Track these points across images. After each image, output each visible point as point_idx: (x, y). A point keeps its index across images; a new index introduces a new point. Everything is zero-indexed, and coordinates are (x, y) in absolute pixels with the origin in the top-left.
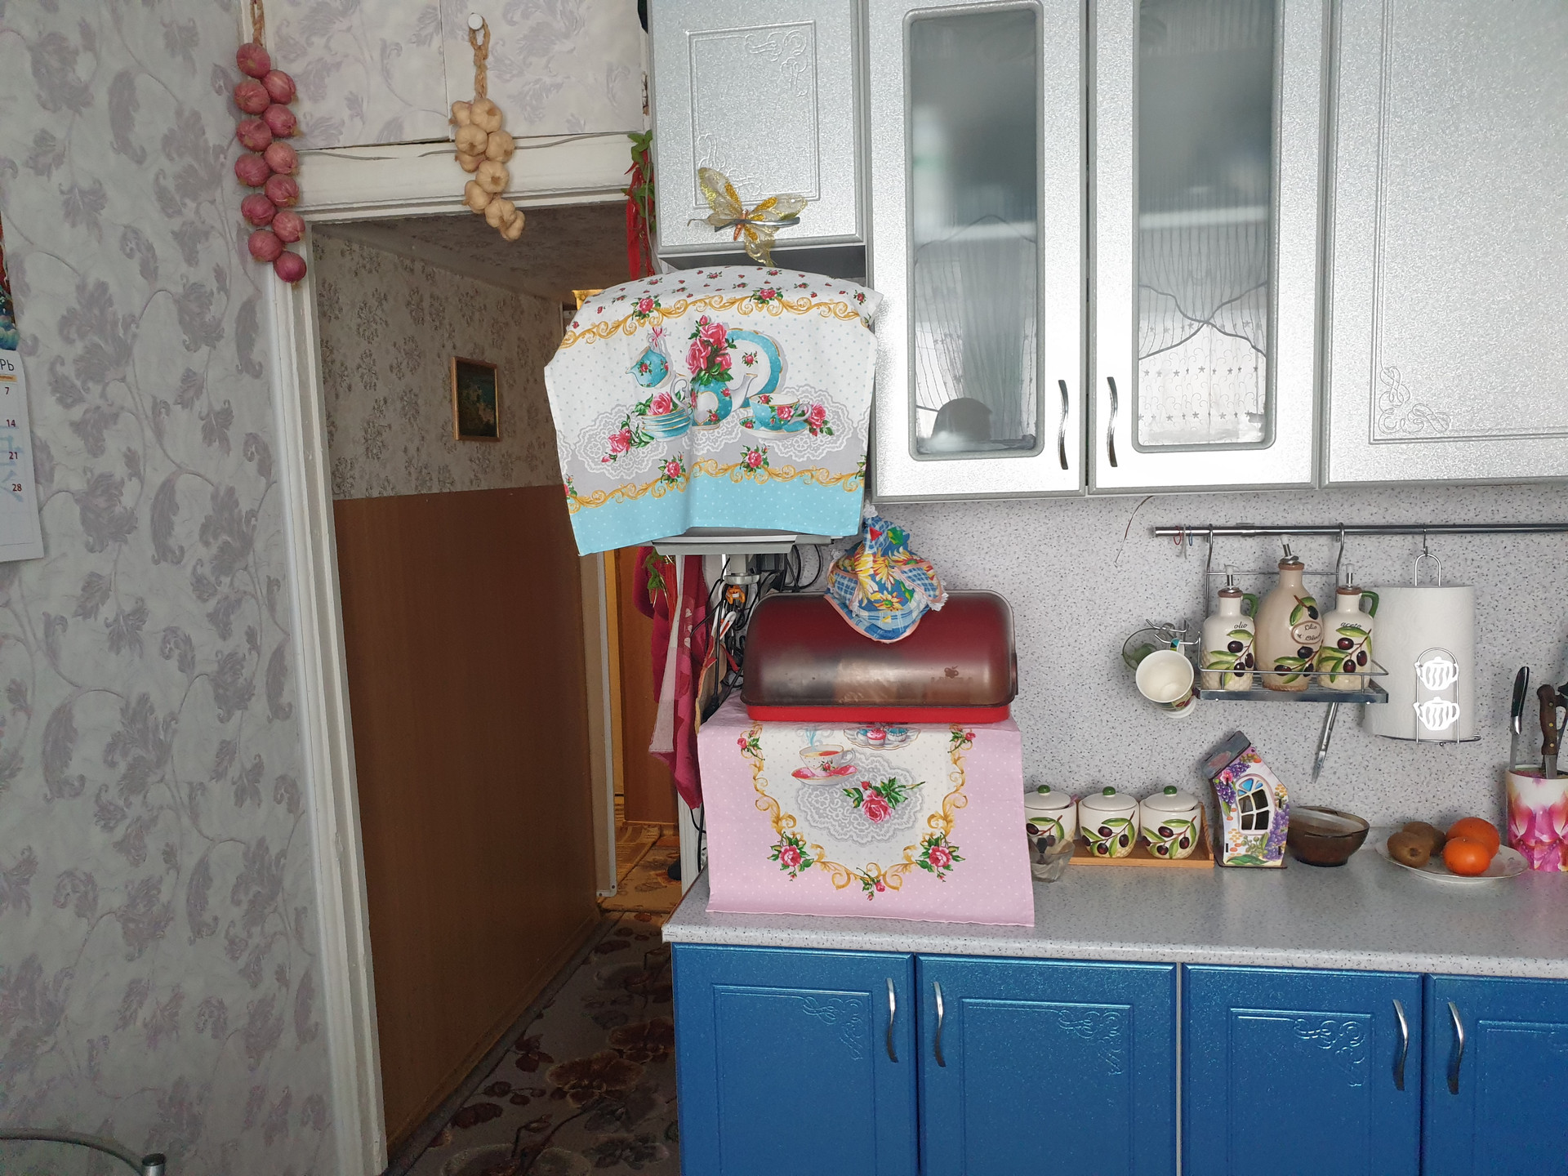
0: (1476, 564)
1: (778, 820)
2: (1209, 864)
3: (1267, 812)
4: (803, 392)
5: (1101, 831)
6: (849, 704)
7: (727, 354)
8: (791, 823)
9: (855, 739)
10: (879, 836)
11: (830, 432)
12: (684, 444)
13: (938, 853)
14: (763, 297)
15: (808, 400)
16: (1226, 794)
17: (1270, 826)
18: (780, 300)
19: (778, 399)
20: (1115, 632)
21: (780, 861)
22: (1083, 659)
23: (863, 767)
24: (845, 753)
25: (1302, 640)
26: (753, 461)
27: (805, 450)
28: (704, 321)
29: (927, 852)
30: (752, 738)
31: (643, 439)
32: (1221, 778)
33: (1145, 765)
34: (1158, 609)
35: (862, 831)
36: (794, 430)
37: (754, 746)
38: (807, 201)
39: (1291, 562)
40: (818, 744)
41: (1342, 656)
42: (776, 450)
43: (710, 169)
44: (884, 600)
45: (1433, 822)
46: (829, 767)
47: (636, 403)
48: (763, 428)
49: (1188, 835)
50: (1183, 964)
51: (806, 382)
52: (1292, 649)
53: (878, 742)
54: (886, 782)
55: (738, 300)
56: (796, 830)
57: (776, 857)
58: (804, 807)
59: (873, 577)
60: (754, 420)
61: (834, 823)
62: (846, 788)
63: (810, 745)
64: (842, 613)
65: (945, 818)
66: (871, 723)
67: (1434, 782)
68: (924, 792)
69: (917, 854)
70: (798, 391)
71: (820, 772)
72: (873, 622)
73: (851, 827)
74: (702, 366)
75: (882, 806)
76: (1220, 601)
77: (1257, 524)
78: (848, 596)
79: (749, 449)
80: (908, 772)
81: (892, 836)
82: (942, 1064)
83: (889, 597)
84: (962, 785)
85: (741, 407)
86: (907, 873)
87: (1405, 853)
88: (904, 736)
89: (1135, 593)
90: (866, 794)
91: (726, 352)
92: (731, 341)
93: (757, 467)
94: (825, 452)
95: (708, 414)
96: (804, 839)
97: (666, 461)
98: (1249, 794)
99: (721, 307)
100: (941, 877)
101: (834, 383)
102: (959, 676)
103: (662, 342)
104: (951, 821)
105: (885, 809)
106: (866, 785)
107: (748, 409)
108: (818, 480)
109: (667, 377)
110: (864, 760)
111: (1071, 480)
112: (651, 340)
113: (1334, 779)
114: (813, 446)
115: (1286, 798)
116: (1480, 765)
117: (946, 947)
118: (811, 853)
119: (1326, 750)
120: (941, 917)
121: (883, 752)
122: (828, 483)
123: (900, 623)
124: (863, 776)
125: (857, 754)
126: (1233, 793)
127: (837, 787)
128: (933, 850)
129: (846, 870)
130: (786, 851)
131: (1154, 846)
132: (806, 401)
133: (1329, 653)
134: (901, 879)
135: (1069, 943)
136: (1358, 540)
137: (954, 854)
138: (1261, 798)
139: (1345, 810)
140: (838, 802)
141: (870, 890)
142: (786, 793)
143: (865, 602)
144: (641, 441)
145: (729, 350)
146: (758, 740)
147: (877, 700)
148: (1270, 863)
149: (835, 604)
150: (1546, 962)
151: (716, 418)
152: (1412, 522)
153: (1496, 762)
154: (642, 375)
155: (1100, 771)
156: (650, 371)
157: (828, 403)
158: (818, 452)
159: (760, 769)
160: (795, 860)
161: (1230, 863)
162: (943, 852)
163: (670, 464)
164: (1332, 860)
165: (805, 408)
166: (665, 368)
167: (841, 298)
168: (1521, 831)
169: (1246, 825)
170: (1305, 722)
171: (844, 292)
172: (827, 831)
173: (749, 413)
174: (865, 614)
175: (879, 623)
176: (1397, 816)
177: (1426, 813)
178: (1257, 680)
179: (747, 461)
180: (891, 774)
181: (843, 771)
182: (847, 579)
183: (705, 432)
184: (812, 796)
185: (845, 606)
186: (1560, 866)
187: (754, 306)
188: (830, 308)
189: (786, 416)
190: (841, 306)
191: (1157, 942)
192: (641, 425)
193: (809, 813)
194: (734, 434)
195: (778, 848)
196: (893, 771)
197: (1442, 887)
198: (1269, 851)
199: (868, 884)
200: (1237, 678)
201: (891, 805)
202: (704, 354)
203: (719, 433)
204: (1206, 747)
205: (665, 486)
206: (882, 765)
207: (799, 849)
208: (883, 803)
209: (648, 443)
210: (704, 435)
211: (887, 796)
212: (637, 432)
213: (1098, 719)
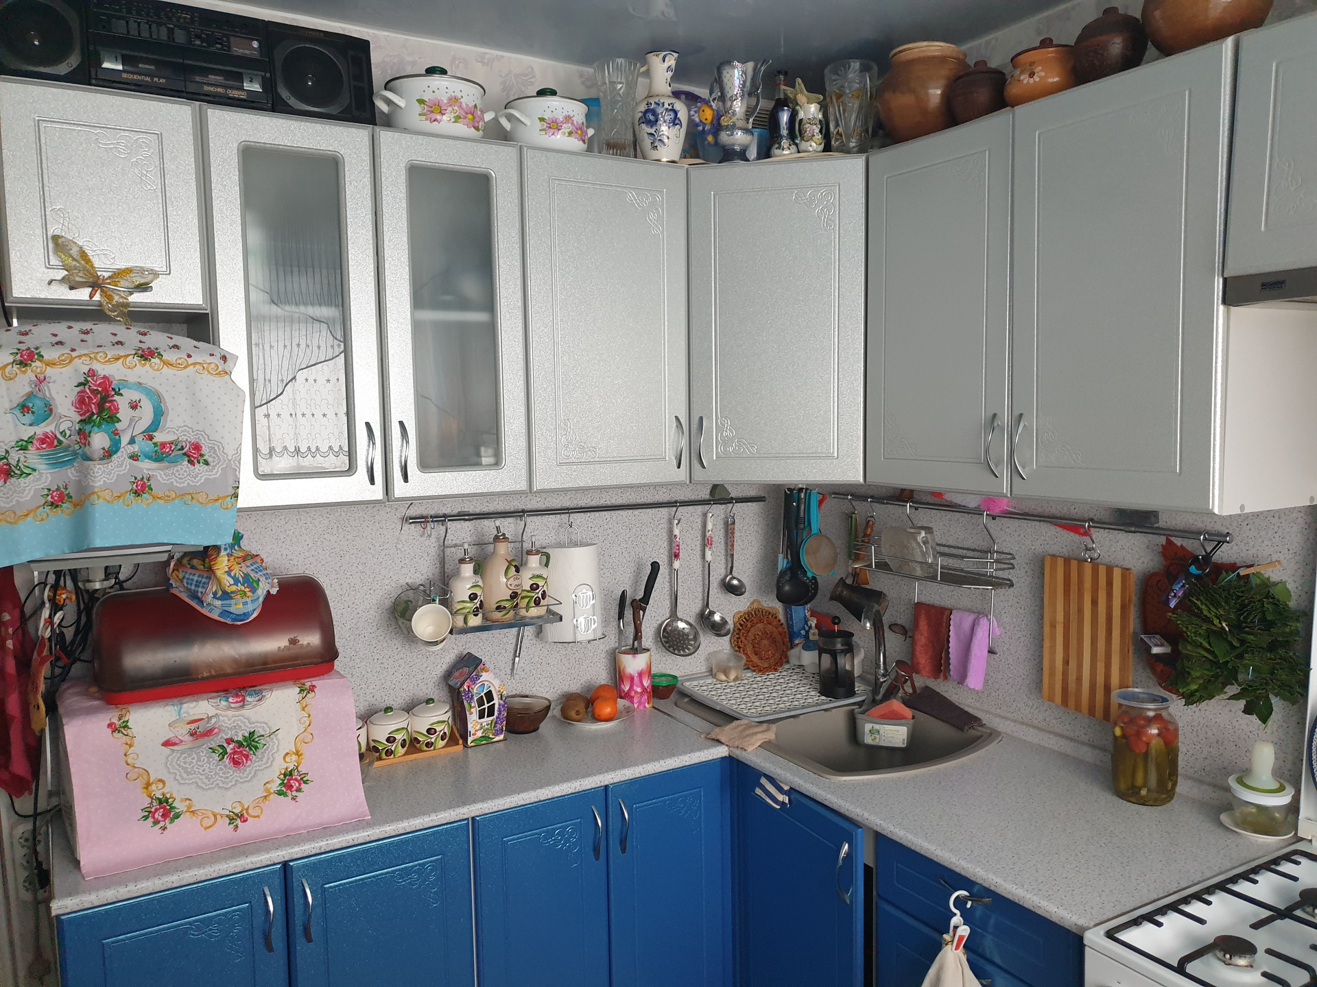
0: (593, 529)
1: (148, 785)
2: (460, 748)
3: (494, 704)
4: (182, 431)
5: (388, 740)
6: (207, 678)
7: (115, 400)
8: (161, 785)
9: (219, 705)
10: (242, 778)
11: (207, 463)
12: (70, 475)
13: (292, 782)
14: (146, 355)
15: (187, 438)
16: (468, 697)
17: (496, 713)
18: (161, 359)
19: (160, 437)
20: (381, 593)
21: (150, 820)
22: (359, 616)
23: (226, 727)
24: (209, 718)
25: (512, 587)
26: (139, 487)
27: (185, 478)
28: (91, 373)
29: (283, 782)
30: (122, 721)
31: (25, 471)
32: (465, 687)
33: (404, 687)
34: (410, 575)
35: (227, 778)
36: (174, 462)
37: (124, 727)
38: (159, 274)
39: (501, 537)
40: (186, 715)
41: (533, 595)
42: (159, 478)
43: (63, 237)
44: (239, 591)
45: (578, 691)
46: (196, 732)
47: (17, 439)
48: (147, 460)
49: (446, 730)
50: (473, 818)
51: (184, 424)
52: (507, 594)
53: (238, 705)
54: (247, 735)
55: (121, 357)
56: (165, 790)
57: (146, 818)
58: (173, 769)
59: (229, 573)
60: (139, 454)
61: (201, 777)
62: (212, 746)
63: (178, 717)
64: (193, 604)
65: (297, 753)
66: (226, 691)
67: (577, 666)
68: (280, 736)
69: (275, 786)
70: (177, 430)
71: (187, 738)
72: (226, 609)
73: (217, 777)
74: (94, 411)
75: (244, 755)
76: (460, 566)
77: (471, 512)
78: (200, 590)
79: (136, 478)
80: (265, 724)
81: (254, 776)
82: (309, 940)
83: (243, 588)
84: (309, 725)
85: (129, 444)
86: (267, 802)
87: (573, 714)
88: (260, 696)
89: (393, 564)
90: (229, 748)
91: (114, 398)
92: (117, 390)
93: (143, 493)
94: (203, 479)
95: (102, 451)
96: (174, 796)
97: (49, 490)
98: (483, 694)
99: (106, 362)
100: (294, 799)
101: (211, 425)
102: (300, 643)
103: (46, 388)
104: (301, 755)
105: (247, 757)
106: (229, 741)
107: (134, 445)
108: (198, 501)
109: (51, 418)
110: (227, 721)
111: (377, 492)
112: (33, 386)
113: (523, 674)
114: (192, 474)
115: (505, 692)
116: (601, 651)
117: (313, 850)
118: (180, 806)
119: (519, 656)
120: (299, 829)
121: (243, 712)
122: (207, 503)
123: (250, 607)
124: (227, 733)
125: (220, 717)
126: (472, 696)
127: (204, 747)
128: (288, 779)
129: (213, 813)
130: (156, 810)
131: (423, 743)
132: (184, 438)
133: (525, 594)
134: (262, 809)
135: (401, 822)
136: (535, 519)
137: (305, 779)
138: (489, 696)
139: (531, 694)
140: (204, 759)
141: (235, 824)
142: (155, 762)
143: (220, 593)
144: (23, 473)
145: (116, 398)
146: (127, 721)
147: (229, 670)
148: (497, 739)
149: (184, 597)
150: (663, 761)
151: (108, 454)
152: (559, 506)
153: (607, 648)
154: (24, 415)
155: (373, 697)
156: (33, 413)
157: (204, 440)
158: (197, 479)
159: (131, 746)
160: (165, 816)
161: (472, 744)
162: (296, 780)
163: (54, 492)
164: (532, 729)
165: (184, 444)
166: (49, 410)
167: (210, 359)
168: (627, 688)
169: (481, 716)
170: (505, 640)
171: (213, 355)
172: (194, 785)
173: (135, 448)
174: (218, 603)
175: (232, 609)
176: (559, 692)
177: (574, 687)
178: (485, 618)
179: (135, 488)
180: (251, 728)
181: (209, 733)
182: (197, 575)
183: (100, 466)
184: (181, 759)
185: (194, 596)
186: (647, 705)
187: (137, 362)
188: (203, 367)
189: (167, 450)
190: (213, 366)
191: (458, 807)
192: (22, 459)
193: (178, 774)
194: (124, 466)
195: (149, 810)
196: (253, 725)
197: (596, 730)
198: (495, 730)
199: (233, 819)
200: (475, 617)
201: (252, 752)
202: (94, 401)
203: (112, 466)
204: (445, 667)
205: (48, 511)
206: (243, 722)
207: (169, 806)
208: (244, 752)
209: (30, 474)
210: (99, 469)
211: (248, 745)
212: (17, 465)
213: (371, 658)
